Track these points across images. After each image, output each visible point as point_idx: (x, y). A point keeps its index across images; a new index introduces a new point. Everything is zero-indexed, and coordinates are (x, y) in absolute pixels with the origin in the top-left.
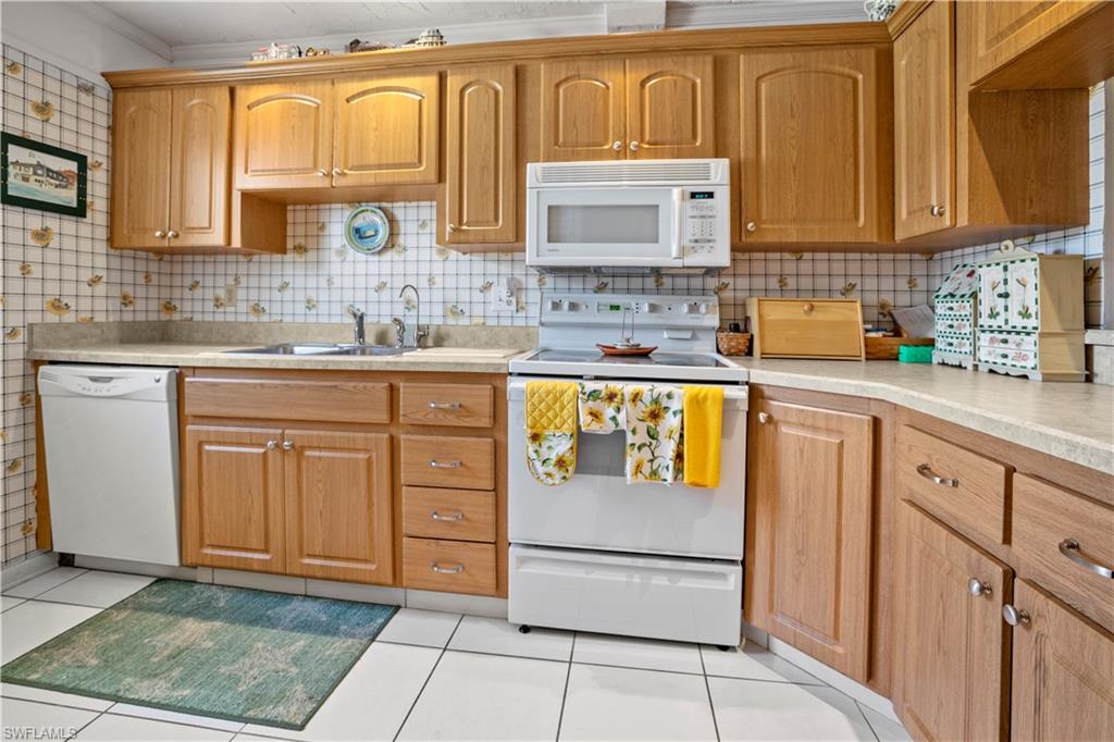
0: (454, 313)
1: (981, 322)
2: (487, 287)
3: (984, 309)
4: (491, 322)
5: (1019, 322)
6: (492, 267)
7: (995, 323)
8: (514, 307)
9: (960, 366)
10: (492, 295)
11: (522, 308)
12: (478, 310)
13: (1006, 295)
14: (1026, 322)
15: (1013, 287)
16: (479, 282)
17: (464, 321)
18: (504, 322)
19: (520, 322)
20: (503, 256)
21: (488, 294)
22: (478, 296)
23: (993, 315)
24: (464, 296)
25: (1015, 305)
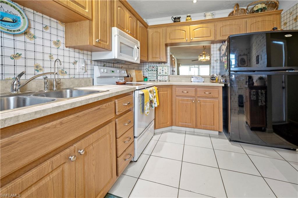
0: (62, 73)
1: (158, 74)
2: (75, 63)
3: (158, 72)
4: (77, 77)
5: (165, 74)
6: (77, 55)
7: (161, 74)
8: (84, 71)
9: (154, 81)
10: (77, 65)
11: (86, 71)
12: (72, 72)
13: (163, 71)
14: (166, 74)
15: (164, 70)
16: (72, 60)
17: (67, 77)
18: (81, 76)
19: (85, 76)
20: (80, 51)
21: (75, 65)
22: (72, 66)
23: (160, 73)
24: (67, 66)
25: (164, 72)
